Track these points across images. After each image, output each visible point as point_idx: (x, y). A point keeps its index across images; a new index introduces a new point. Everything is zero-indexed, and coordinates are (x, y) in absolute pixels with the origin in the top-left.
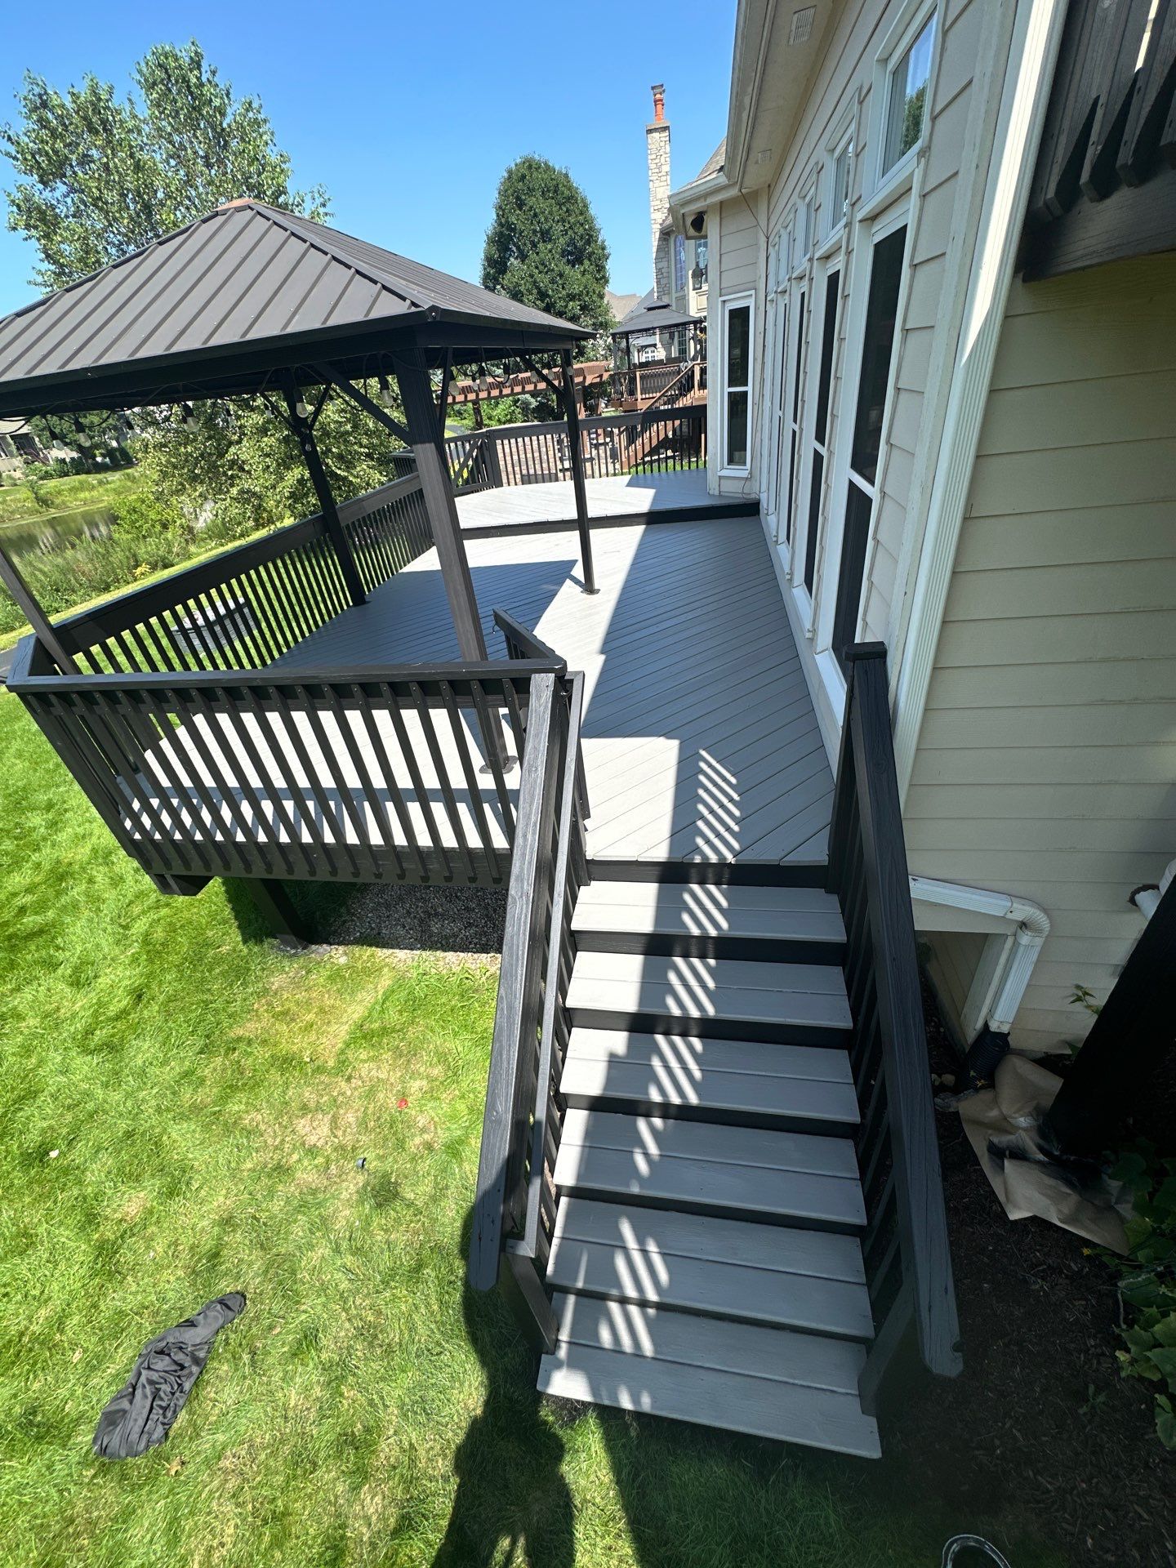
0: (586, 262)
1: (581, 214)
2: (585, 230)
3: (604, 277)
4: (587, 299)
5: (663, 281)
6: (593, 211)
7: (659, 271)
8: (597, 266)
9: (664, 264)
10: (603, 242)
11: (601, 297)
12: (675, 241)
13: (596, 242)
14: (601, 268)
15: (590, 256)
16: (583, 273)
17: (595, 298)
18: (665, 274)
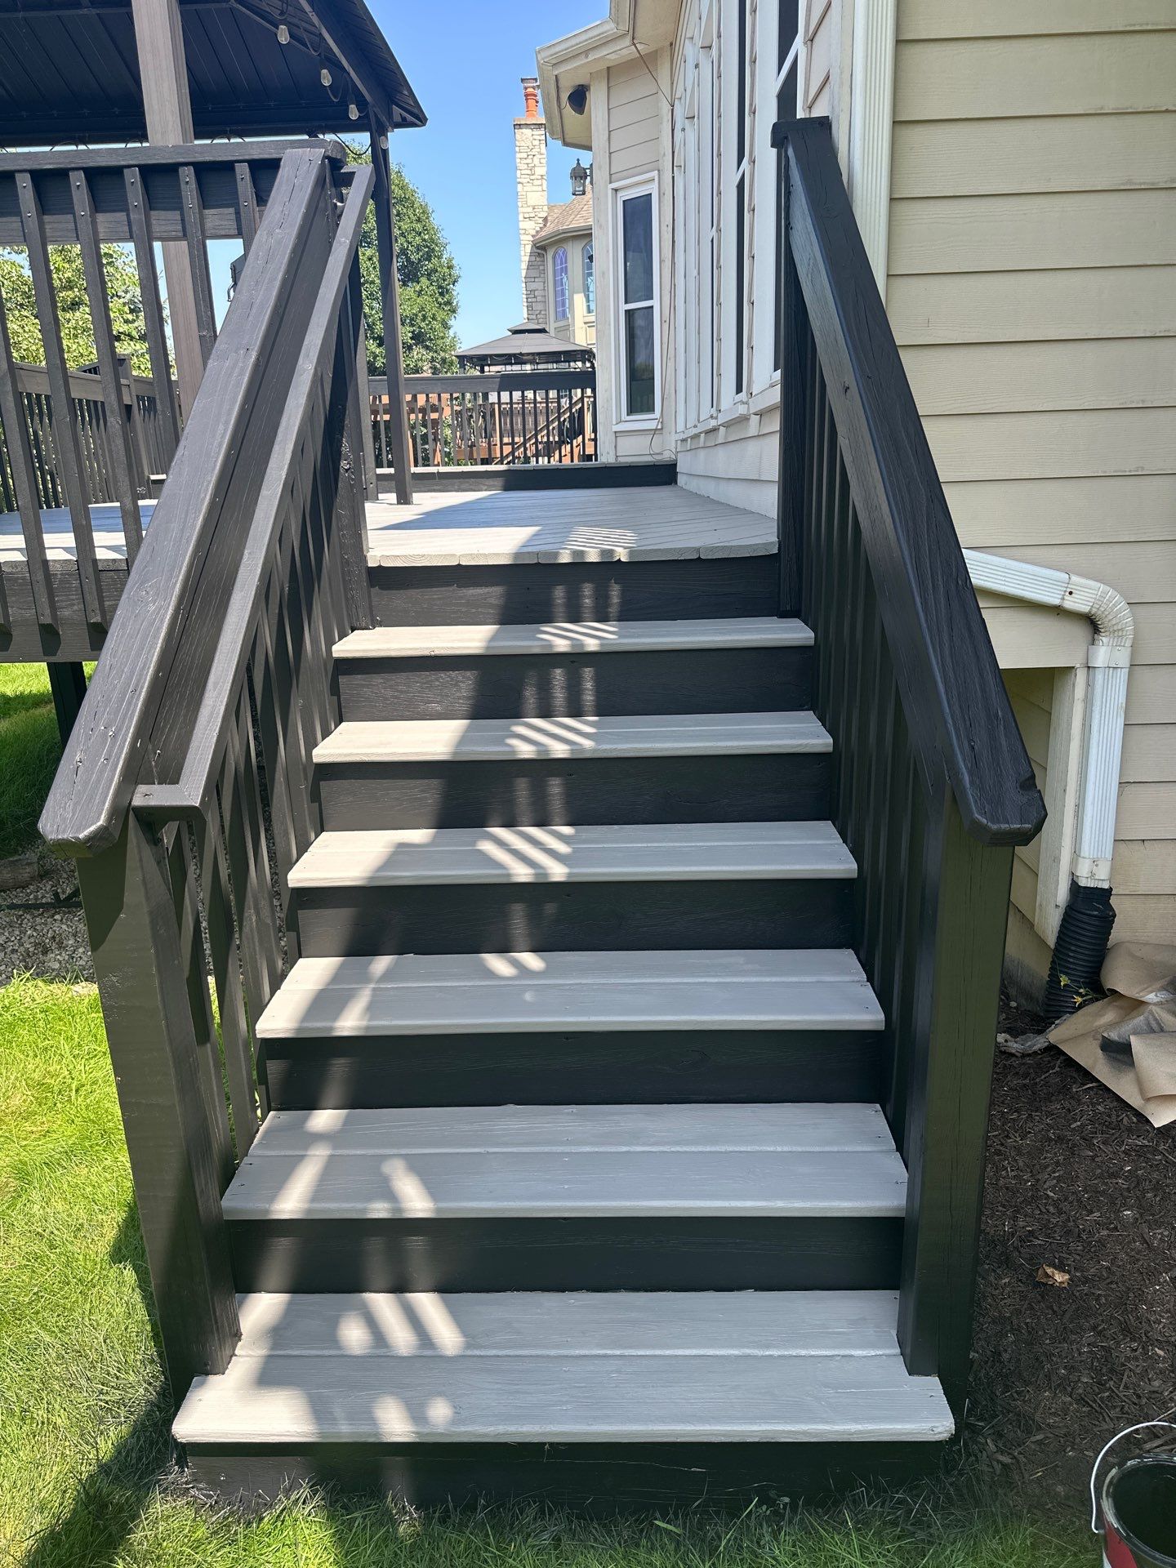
0: (424, 280)
1: (419, 220)
2: (424, 240)
3: (449, 303)
4: (423, 325)
5: (538, 307)
6: (436, 220)
7: (531, 293)
8: (440, 287)
9: (537, 285)
10: (450, 260)
11: (446, 326)
12: (554, 258)
13: (439, 257)
14: (443, 291)
15: (429, 275)
16: (419, 293)
17: (436, 325)
18: (539, 299)
